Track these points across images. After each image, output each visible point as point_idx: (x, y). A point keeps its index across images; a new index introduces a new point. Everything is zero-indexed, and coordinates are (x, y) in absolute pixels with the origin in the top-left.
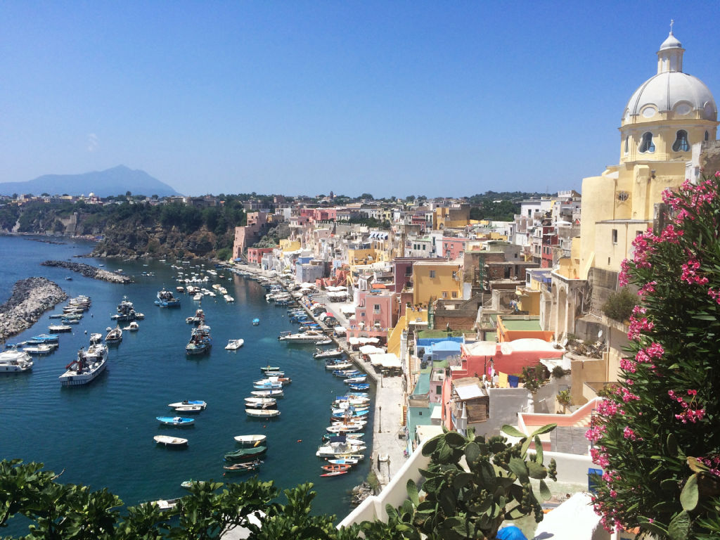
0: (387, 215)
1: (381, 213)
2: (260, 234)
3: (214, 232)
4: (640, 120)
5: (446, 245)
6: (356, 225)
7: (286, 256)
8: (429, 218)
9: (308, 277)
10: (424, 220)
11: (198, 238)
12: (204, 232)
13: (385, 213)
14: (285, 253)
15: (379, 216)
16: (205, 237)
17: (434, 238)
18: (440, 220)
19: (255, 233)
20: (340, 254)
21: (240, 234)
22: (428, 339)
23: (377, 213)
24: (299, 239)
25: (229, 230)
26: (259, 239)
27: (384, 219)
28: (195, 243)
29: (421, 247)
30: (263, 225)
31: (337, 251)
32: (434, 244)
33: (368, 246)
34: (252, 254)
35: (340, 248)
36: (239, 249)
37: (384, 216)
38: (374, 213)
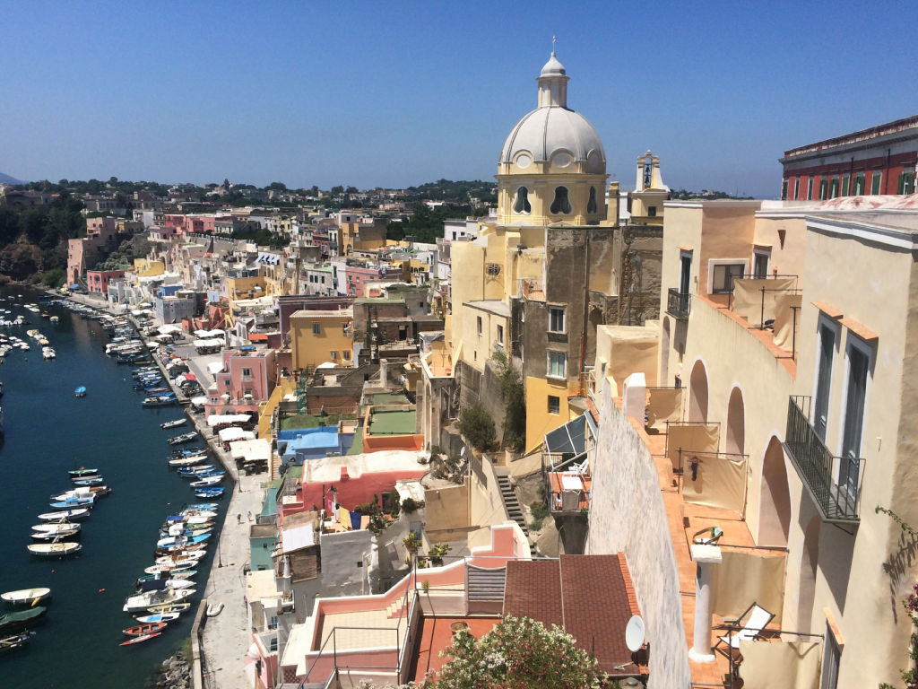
0: (286, 227)
1: (278, 224)
2: (106, 250)
3: (38, 245)
4: (513, 172)
5: (350, 277)
6: (240, 242)
7: (143, 284)
8: (333, 237)
9: (173, 314)
10: (327, 239)
11: (14, 255)
12: (22, 244)
13: (283, 223)
14: (142, 279)
15: (276, 227)
16: (25, 252)
17: (335, 268)
18: (347, 241)
19: (99, 248)
20: (219, 282)
21: (76, 251)
22: (294, 430)
23: (273, 223)
24: (163, 259)
25: (61, 242)
26: (105, 257)
28: (9, 262)
29: (320, 279)
30: (111, 236)
31: (214, 278)
32: (335, 276)
33: (254, 273)
34: (93, 279)
35: (218, 273)
36: (76, 272)
37: (282, 226)
38: (268, 222)
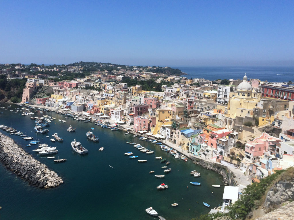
1: (94, 84)
5: (145, 100)
6: (92, 90)
8: (130, 90)
9: (79, 110)
10: (127, 91)
14: (58, 100)
17: (140, 98)
18: (134, 91)
19: (33, 91)
22: (183, 130)
27: (96, 87)
29: (135, 101)
33: (104, 99)
34: (39, 100)
